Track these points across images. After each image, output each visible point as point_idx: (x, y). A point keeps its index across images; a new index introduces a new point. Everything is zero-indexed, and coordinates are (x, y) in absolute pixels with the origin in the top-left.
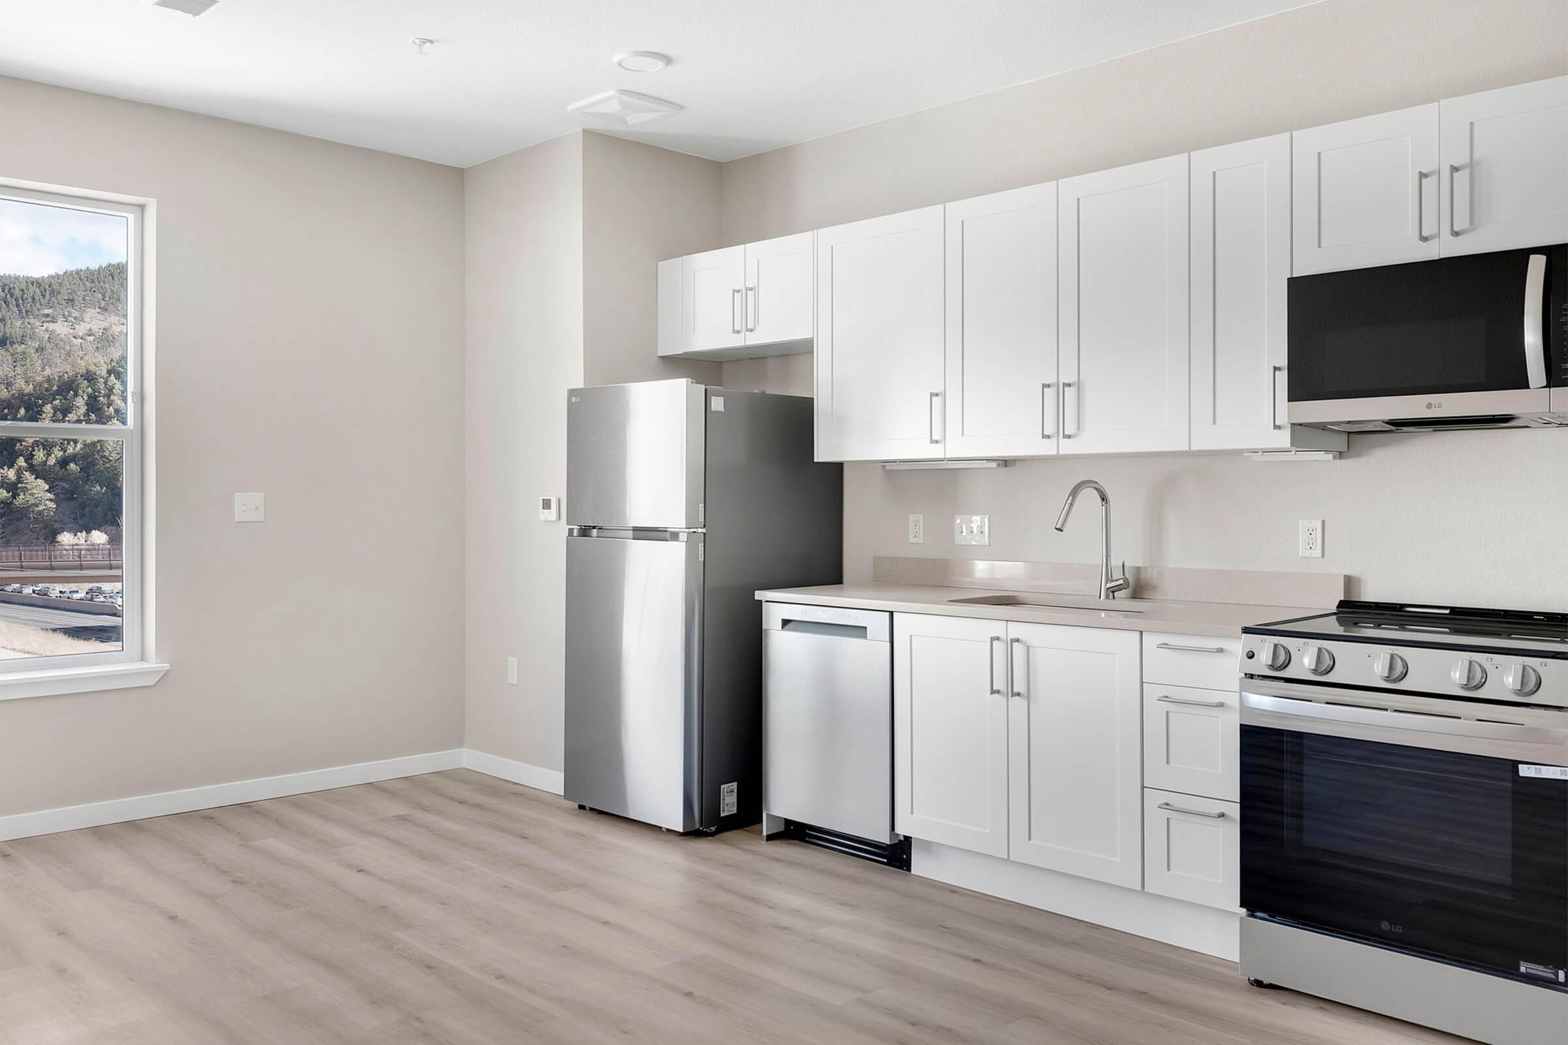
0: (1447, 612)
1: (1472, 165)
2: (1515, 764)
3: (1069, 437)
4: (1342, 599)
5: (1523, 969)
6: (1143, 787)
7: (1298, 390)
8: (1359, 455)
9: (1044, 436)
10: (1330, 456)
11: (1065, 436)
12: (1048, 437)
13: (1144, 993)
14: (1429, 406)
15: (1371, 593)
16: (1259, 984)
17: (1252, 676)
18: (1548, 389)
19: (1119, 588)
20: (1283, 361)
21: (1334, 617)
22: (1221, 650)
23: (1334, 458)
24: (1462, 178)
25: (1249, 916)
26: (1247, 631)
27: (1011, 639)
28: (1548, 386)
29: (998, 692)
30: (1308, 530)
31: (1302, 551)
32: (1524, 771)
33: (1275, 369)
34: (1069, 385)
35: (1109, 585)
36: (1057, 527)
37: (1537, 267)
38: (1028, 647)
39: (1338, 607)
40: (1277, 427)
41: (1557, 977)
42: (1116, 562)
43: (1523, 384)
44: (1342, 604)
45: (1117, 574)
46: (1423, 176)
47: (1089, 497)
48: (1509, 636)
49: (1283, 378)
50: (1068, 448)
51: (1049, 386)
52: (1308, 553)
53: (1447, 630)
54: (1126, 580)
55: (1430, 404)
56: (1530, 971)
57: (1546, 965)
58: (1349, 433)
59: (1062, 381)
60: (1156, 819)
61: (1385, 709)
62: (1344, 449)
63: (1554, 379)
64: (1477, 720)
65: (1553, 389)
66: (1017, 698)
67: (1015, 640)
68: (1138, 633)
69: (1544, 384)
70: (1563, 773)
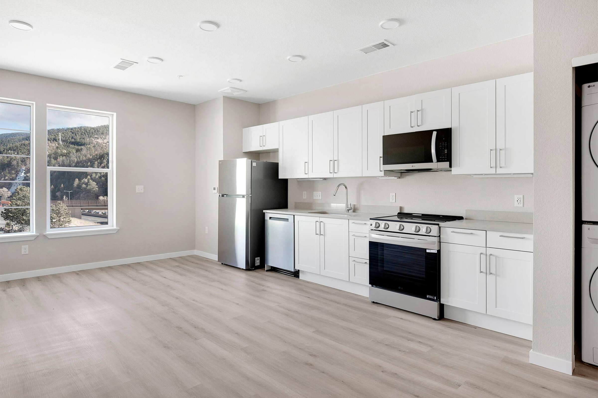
0: (421, 215)
1: (422, 110)
2: (426, 249)
3: (336, 173)
4: (399, 212)
5: (427, 297)
6: (349, 257)
7: (385, 163)
8: (403, 178)
10: (396, 178)
12: (331, 173)
14: (412, 166)
15: (406, 211)
16: (373, 302)
17: (372, 230)
18: (437, 163)
19: (350, 210)
20: (382, 156)
21: (397, 216)
22: (365, 224)
23: (397, 178)
24: (419, 113)
25: (371, 286)
26: (371, 219)
27: (320, 222)
28: (437, 162)
29: (318, 234)
30: (393, 195)
31: (390, 201)
32: (428, 251)
33: (380, 157)
34: (336, 160)
35: (347, 209)
36: (334, 195)
37: (435, 134)
38: (324, 223)
39: (398, 214)
40: (381, 171)
41: (434, 298)
42: (349, 203)
43: (431, 161)
44: (399, 213)
45: (349, 206)
46: (411, 112)
47: (342, 187)
49: (382, 159)
50: (336, 176)
51: (331, 161)
53: (421, 219)
54: (352, 208)
55: (413, 166)
56: (429, 297)
57: (432, 295)
58: (401, 173)
59: (334, 159)
61: (399, 237)
62: (400, 176)
63: (439, 160)
64: (418, 239)
65: (438, 163)
66: (322, 236)
67: (322, 222)
68: (348, 220)
69: (436, 161)
70: (435, 251)
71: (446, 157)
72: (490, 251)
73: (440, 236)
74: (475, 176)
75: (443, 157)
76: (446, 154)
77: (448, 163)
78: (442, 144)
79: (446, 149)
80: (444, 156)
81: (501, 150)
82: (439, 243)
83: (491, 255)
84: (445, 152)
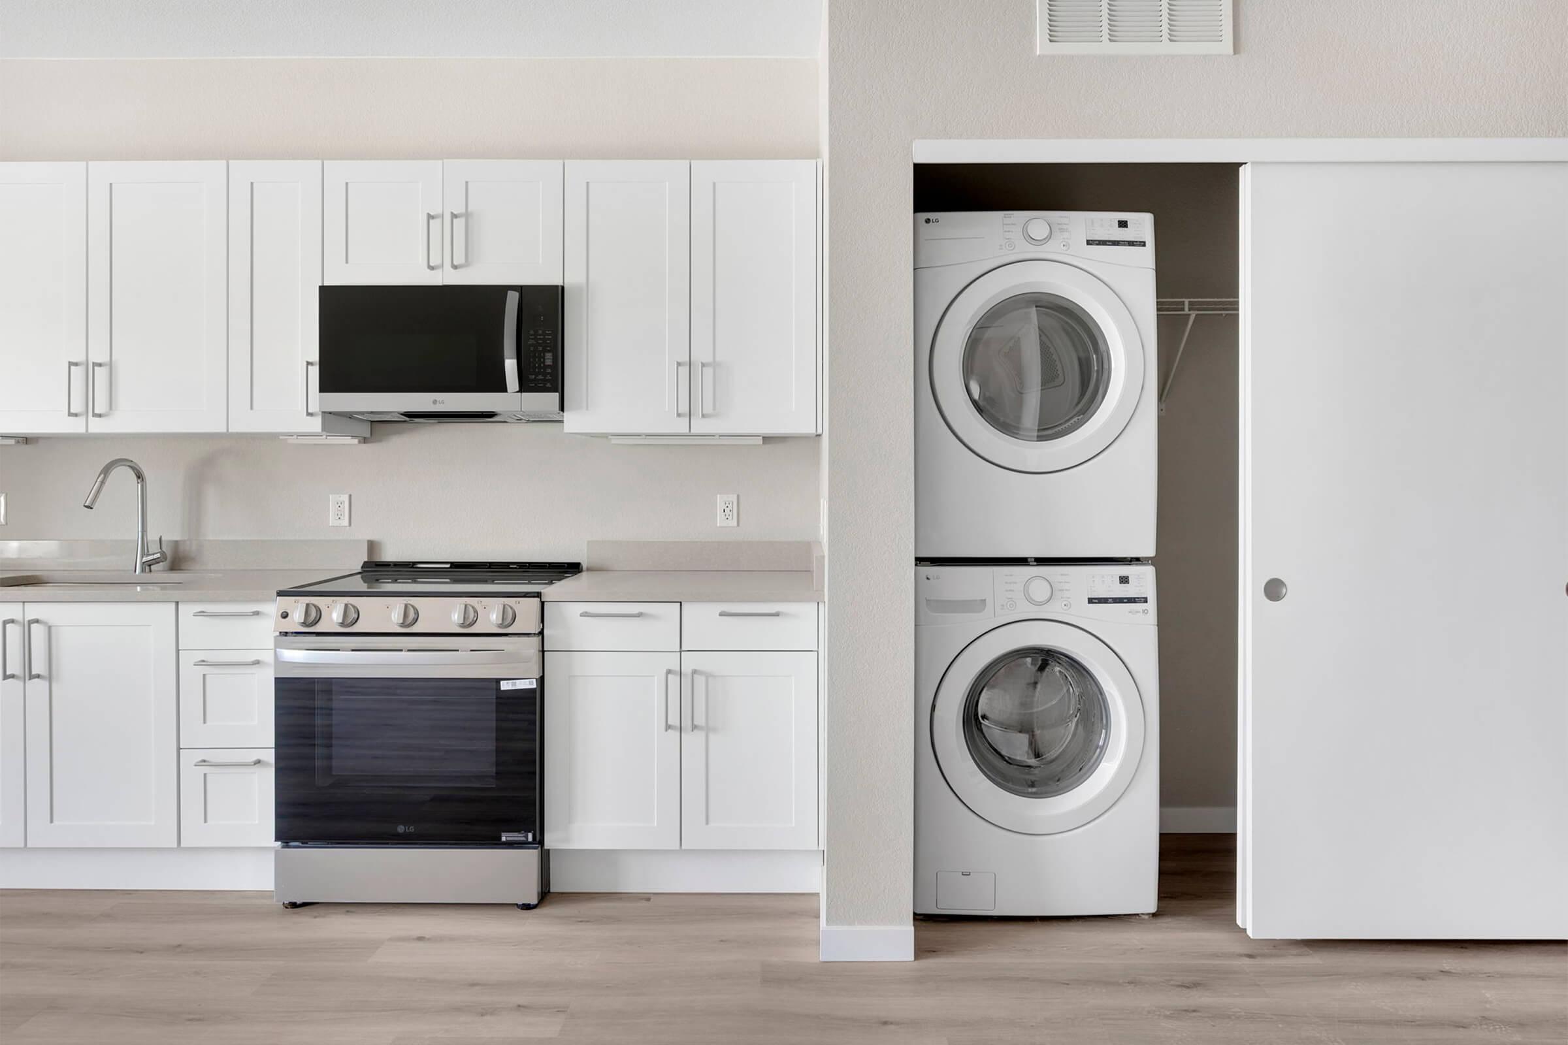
0: (448, 566)
1: (467, 214)
2: (498, 681)
3: (100, 416)
4: (366, 560)
5: (504, 839)
6: (179, 749)
7: (328, 384)
8: (380, 441)
9: (70, 414)
10: (356, 441)
11: (95, 415)
12: (76, 415)
13: (179, 946)
14: (435, 402)
15: (390, 554)
16: (294, 905)
17: (286, 634)
18: (520, 394)
19: (156, 561)
20: (315, 357)
21: (359, 576)
22: (257, 613)
23: (360, 442)
24: (459, 223)
25: (283, 847)
26: (281, 594)
27: (29, 621)
28: (521, 391)
29: (13, 676)
30: (338, 503)
31: (332, 521)
33: (308, 363)
34: (100, 365)
35: (145, 559)
36: (86, 505)
37: (513, 299)
38: (50, 628)
39: (362, 567)
40: (309, 414)
41: (527, 839)
42: (153, 536)
43: (503, 388)
44: (366, 565)
45: (153, 548)
46: (430, 217)
47: (123, 474)
48: (493, 582)
49: (315, 371)
50: (97, 427)
51: (76, 364)
52: (337, 523)
53: (448, 580)
54: (163, 554)
55: (436, 401)
56: (509, 839)
57: (519, 831)
58: (372, 422)
59: (92, 359)
60: (192, 777)
61: (401, 650)
62: (368, 435)
63: (524, 386)
64: (471, 651)
65: (523, 394)
66: (36, 680)
67: (37, 621)
68: (173, 605)
69: (518, 389)
70: (531, 683)
71: (549, 377)
72: (691, 662)
73: (541, 633)
74: (615, 441)
75: (540, 377)
76: (549, 366)
77: (556, 395)
78: (536, 333)
79: (549, 351)
80: (545, 374)
81: (703, 365)
82: (541, 653)
83: (695, 672)
84: (544, 359)
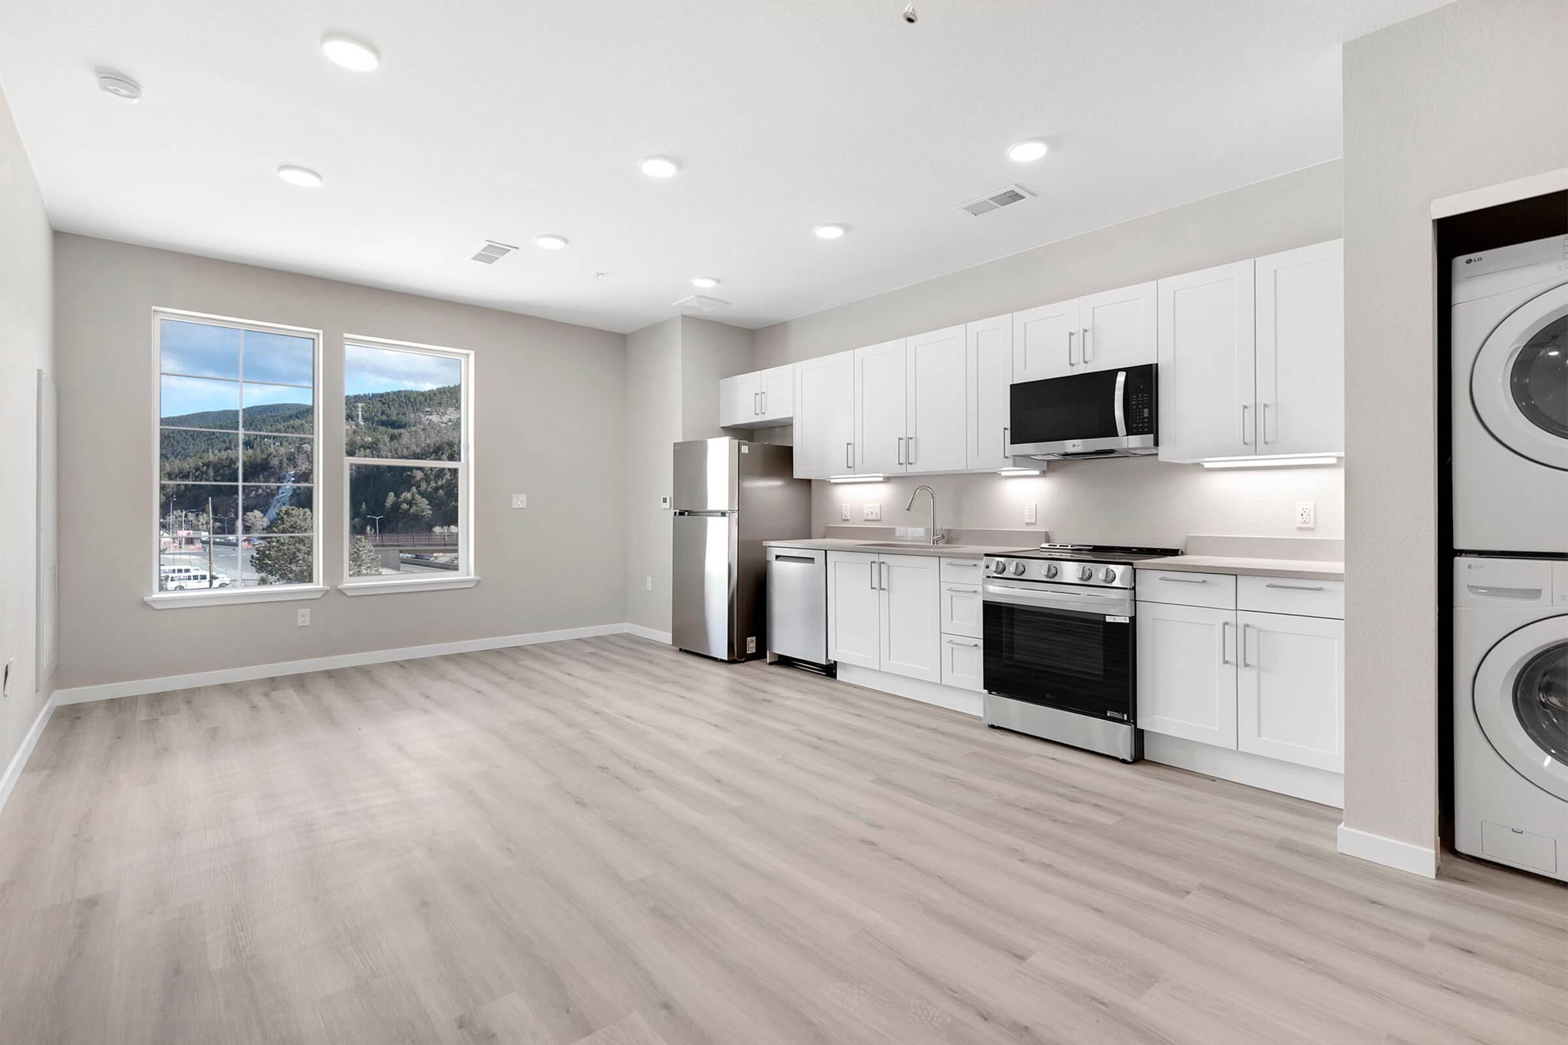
1: (1091, 329)
2: (1105, 615)
3: (912, 464)
5: (1109, 715)
6: (941, 633)
7: (1014, 440)
8: (1053, 471)
9: (900, 464)
10: (1038, 473)
11: (909, 463)
12: (902, 465)
14: (1074, 446)
16: (992, 727)
17: (988, 577)
18: (1126, 437)
19: (940, 538)
20: (1008, 426)
22: (975, 565)
23: (1041, 473)
24: (1089, 335)
25: (988, 693)
26: (986, 555)
27: (880, 563)
28: (1127, 435)
29: (875, 588)
30: (1029, 508)
31: (1025, 520)
32: (1109, 619)
33: (1005, 429)
34: (912, 438)
35: (935, 537)
36: (907, 509)
37: (1121, 378)
38: (888, 566)
40: (1007, 455)
41: (1124, 718)
42: (938, 527)
43: (1115, 434)
45: (939, 531)
46: (1071, 334)
47: (925, 493)
49: (1008, 433)
50: (911, 469)
51: (902, 439)
52: (1029, 521)
54: (943, 534)
56: (1111, 715)
58: (1048, 461)
59: (909, 436)
61: (1047, 592)
62: (1045, 469)
63: (1130, 432)
64: (1089, 595)
65: (1129, 437)
66: (883, 591)
67: (883, 563)
68: (937, 559)
69: (1125, 434)
70: (1126, 619)
71: (1146, 425)
72: (1244, 618)
73: (1134, 588)
75: (1141, 425)
76: (1146, 418)
77: (1151, 436)
78: (1138, 397)
79: (1146, 408)
80: (1143, 423)
81: (1265, 406)
82: (1134, 602)
83: (1247, 626)
84: (1143, 413)
